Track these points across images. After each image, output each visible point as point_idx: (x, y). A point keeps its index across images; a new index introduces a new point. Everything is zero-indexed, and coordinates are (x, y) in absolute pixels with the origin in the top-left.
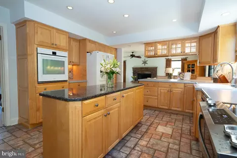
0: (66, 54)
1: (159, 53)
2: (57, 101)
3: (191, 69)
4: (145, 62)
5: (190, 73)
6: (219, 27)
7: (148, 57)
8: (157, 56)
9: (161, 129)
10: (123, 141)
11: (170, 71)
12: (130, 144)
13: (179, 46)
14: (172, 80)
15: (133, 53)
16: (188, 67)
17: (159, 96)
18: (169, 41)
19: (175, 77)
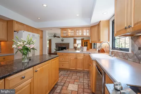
1: (70, 34)
3: (86, 44)
4: (62, 40)
5: (86, 47)
6: (100, 21)
7: (63, 37)
8: (68, 36)
9: (70, 87)
11: (76, 45)
13: (80, 31)
14: (77, 51)
15: (55, 34)
16: (85, 44)
17: (70, 62)
18: (75, 28)
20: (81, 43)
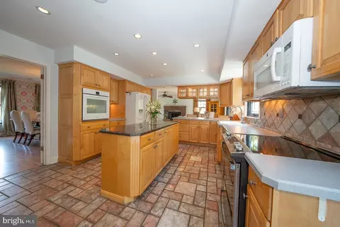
0: (108, 94)
1: (190, 95)
2: (118, 136)
3: (213, 109)
4: (175, 102)
5: (213, 113)
6: (233, 79)
7: (180, 98)
8: (187, 97)
9: (193, 158)
10: (165, 170)
11: (197, 110)
12: (171, 171)
13: (206, 90)
14: (200, 118)
15: (165, 93)
16: (212, 107)
17: (190, 132)
18: (198, 86)
19: (202, 115)
20: (205, 106)
